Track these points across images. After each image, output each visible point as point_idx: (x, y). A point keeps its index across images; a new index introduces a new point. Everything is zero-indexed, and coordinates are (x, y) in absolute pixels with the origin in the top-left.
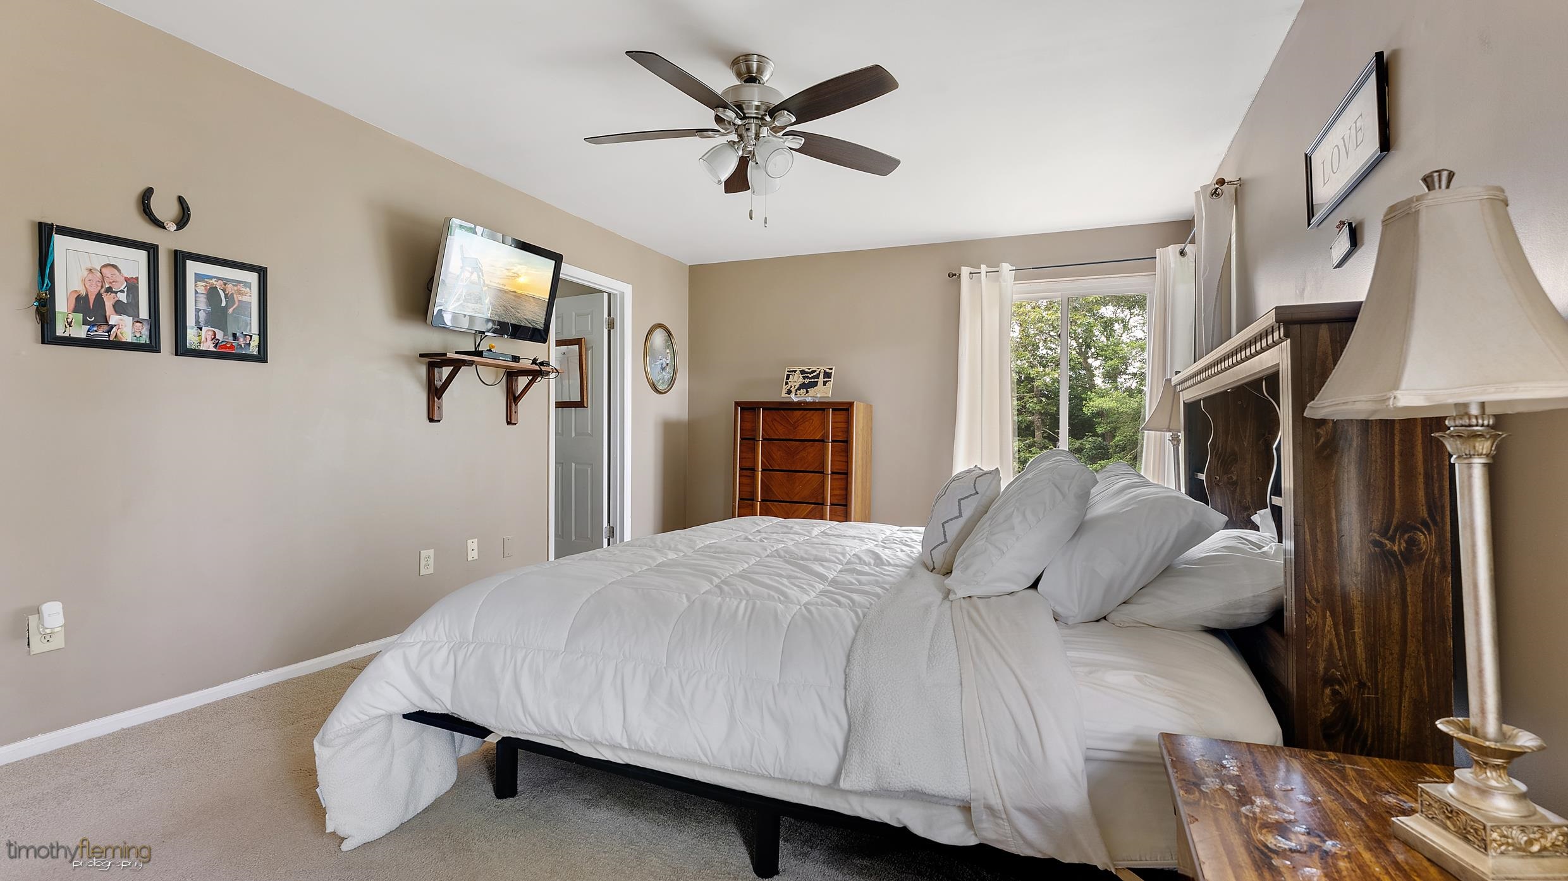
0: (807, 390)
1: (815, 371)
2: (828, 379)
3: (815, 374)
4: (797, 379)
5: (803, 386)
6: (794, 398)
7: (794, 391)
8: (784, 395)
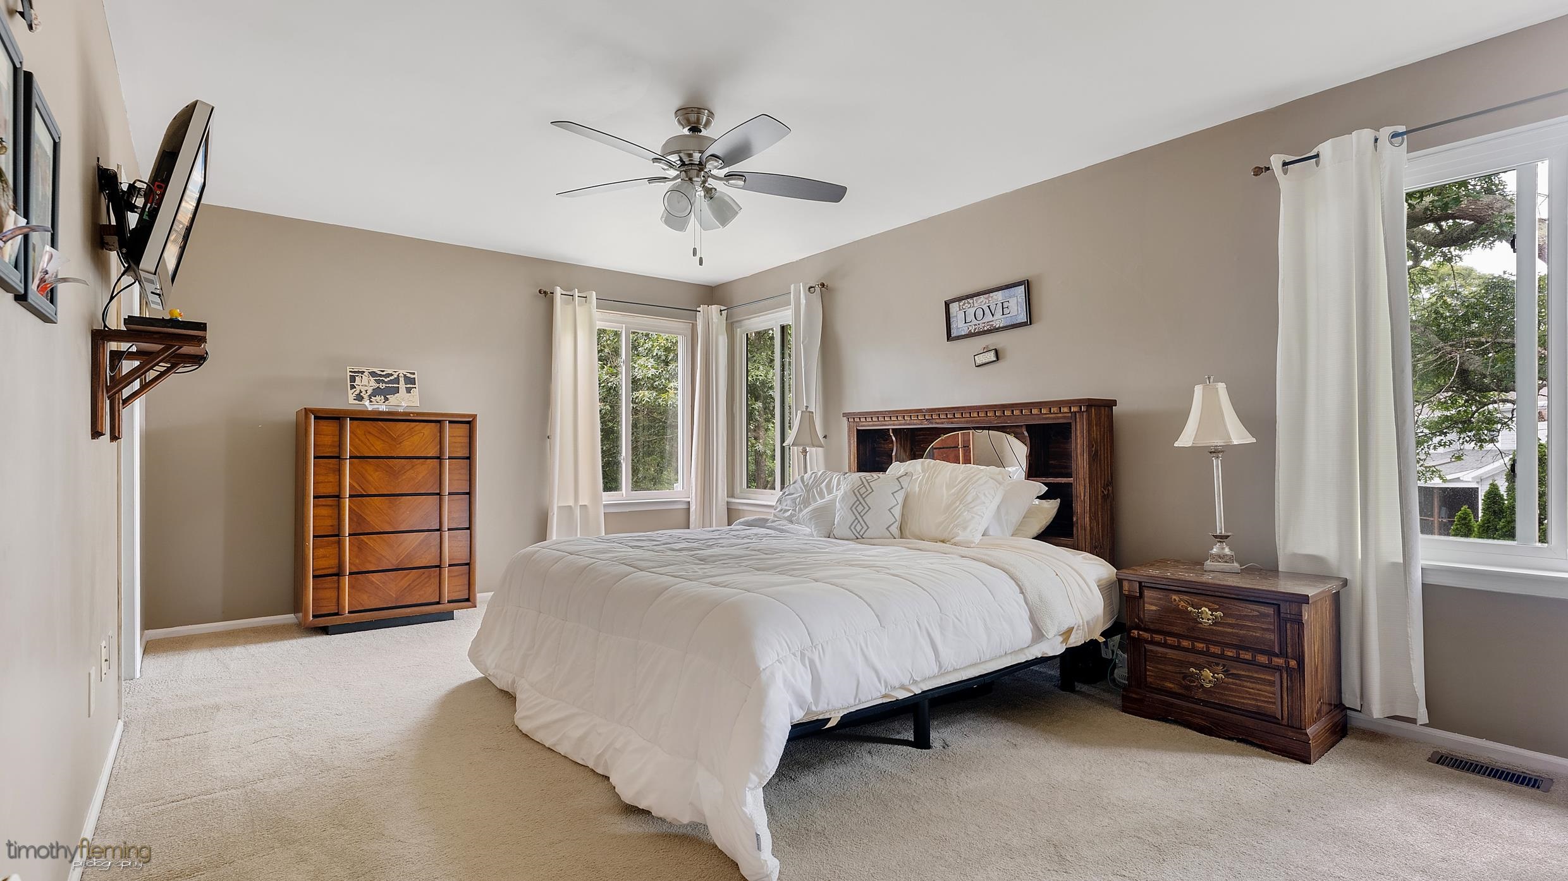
0: (385, 397)
1: (392, 375)
2: (411, 386)
3: (392, 378)
4: (366, 384)
5: (376, 392)
6: (368, 406)
7: (366, 396)
8: (351, 400)
